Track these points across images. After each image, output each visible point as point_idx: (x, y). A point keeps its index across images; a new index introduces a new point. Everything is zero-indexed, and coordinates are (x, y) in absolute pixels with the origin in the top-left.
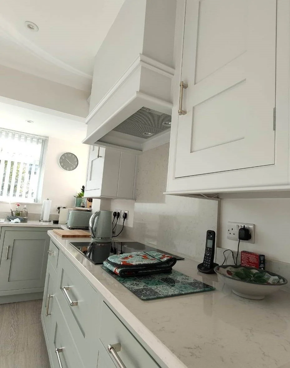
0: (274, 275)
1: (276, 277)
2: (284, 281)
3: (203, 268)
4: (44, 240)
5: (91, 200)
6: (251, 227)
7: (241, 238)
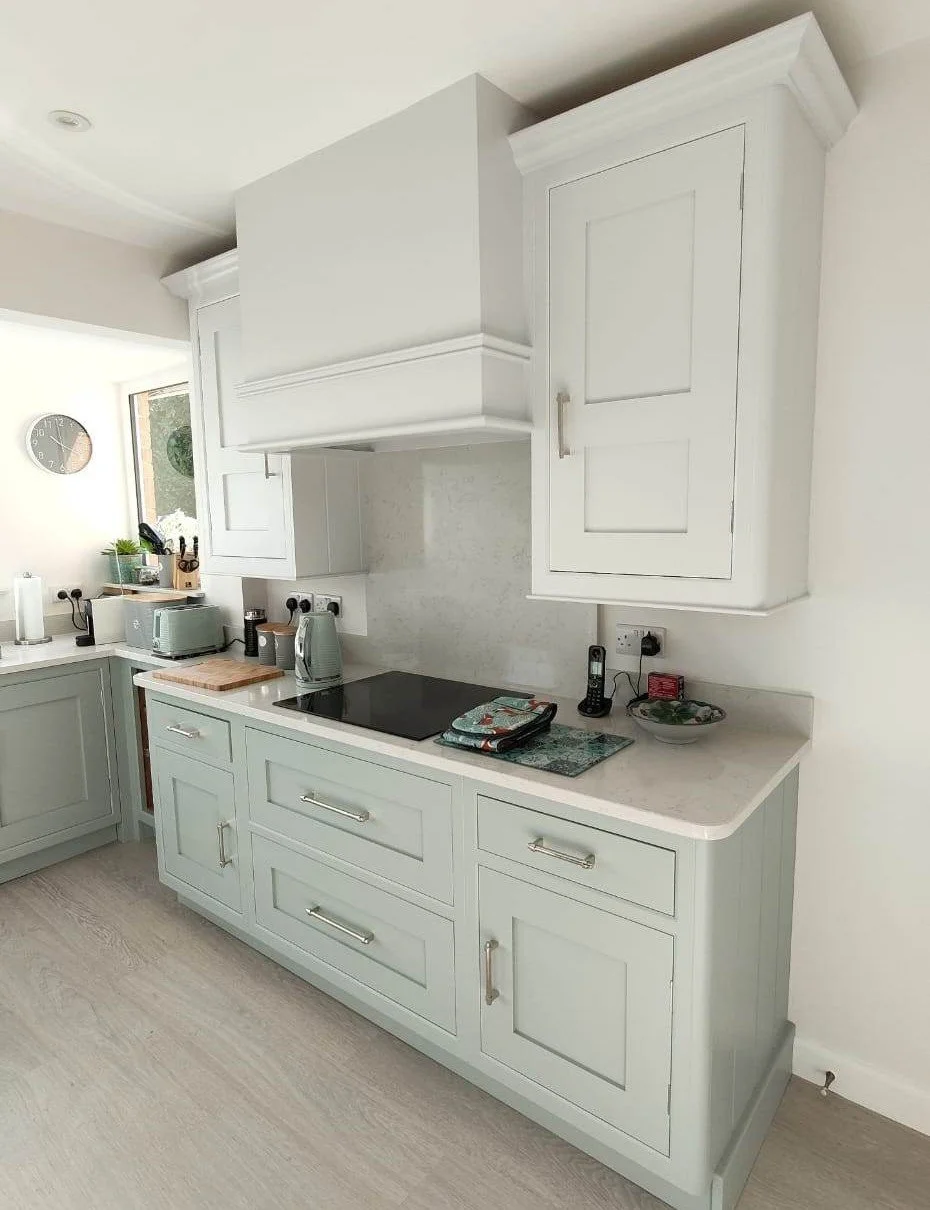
0: (702, 704)
1: (708, 708)
2: (720, 712)
3: (589, 710)
4: (74, 697)
5: (189, 565)
6: (660, 633)
7: (645, 652)
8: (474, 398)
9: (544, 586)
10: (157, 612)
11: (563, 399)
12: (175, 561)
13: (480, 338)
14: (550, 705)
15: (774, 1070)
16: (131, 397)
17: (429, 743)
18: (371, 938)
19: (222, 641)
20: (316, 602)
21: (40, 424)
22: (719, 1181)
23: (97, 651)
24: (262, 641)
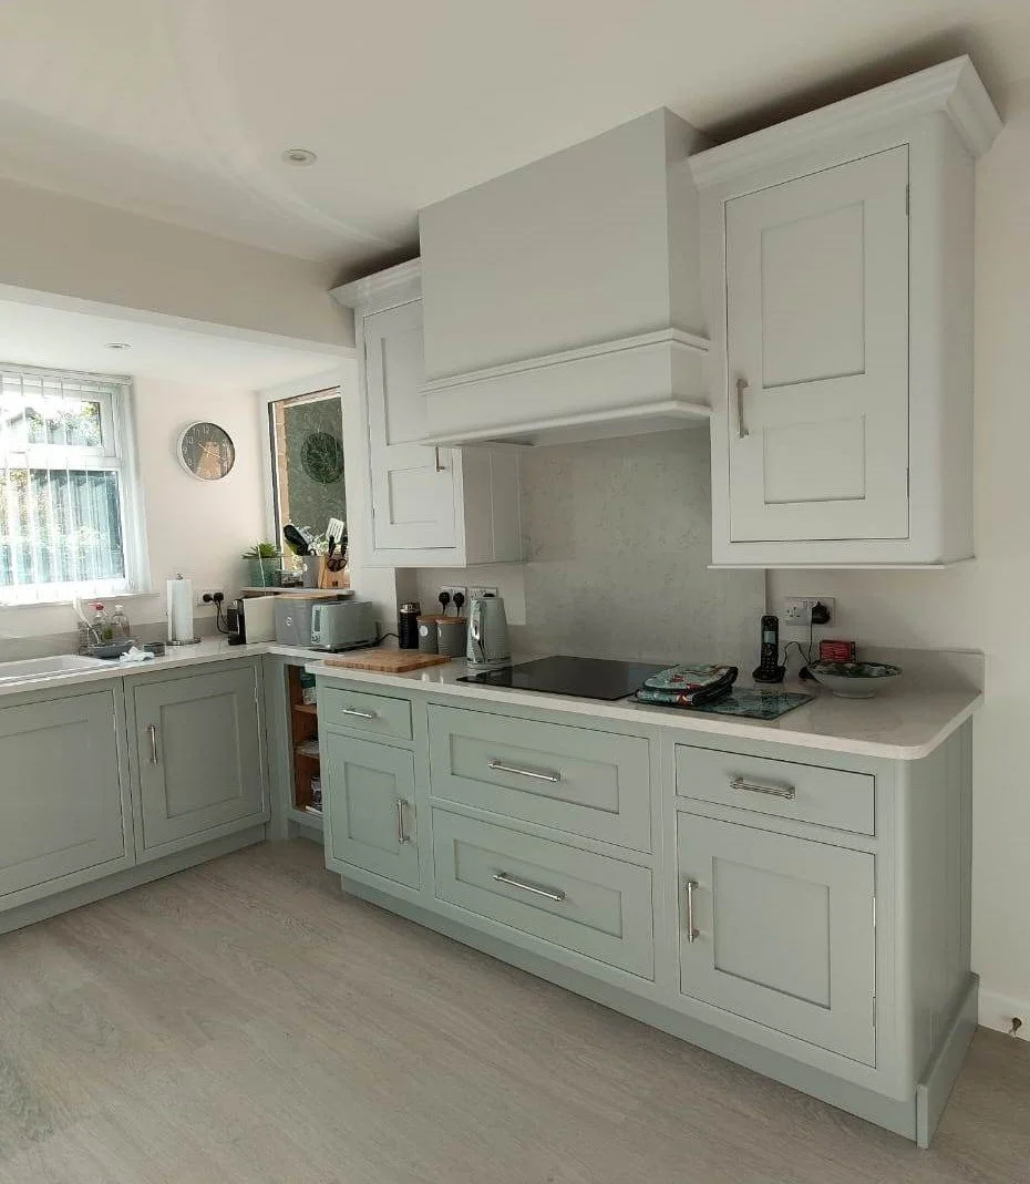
0: (876, 665)
1: (882, 667)
2: (895, 669)
3: (764, 677)
4: (232, 693)
5: (336, 564)
6: (829, 604)
7: (815, 621)
8: (665, 385)
9: (724, 555)
10: (316, 607)
11: (741, 384)
12: (322, 562)
13: (670, 333)
14: (731, 668)
15: (958, 1022)
16: (270, 405)
17: (624, 702)
18: (562, 895)
19: (375, 636)
20: (470, 595)
21: (190, 433)
22: (924, 1090)
23: (249, 649)
24: (424, 631)
